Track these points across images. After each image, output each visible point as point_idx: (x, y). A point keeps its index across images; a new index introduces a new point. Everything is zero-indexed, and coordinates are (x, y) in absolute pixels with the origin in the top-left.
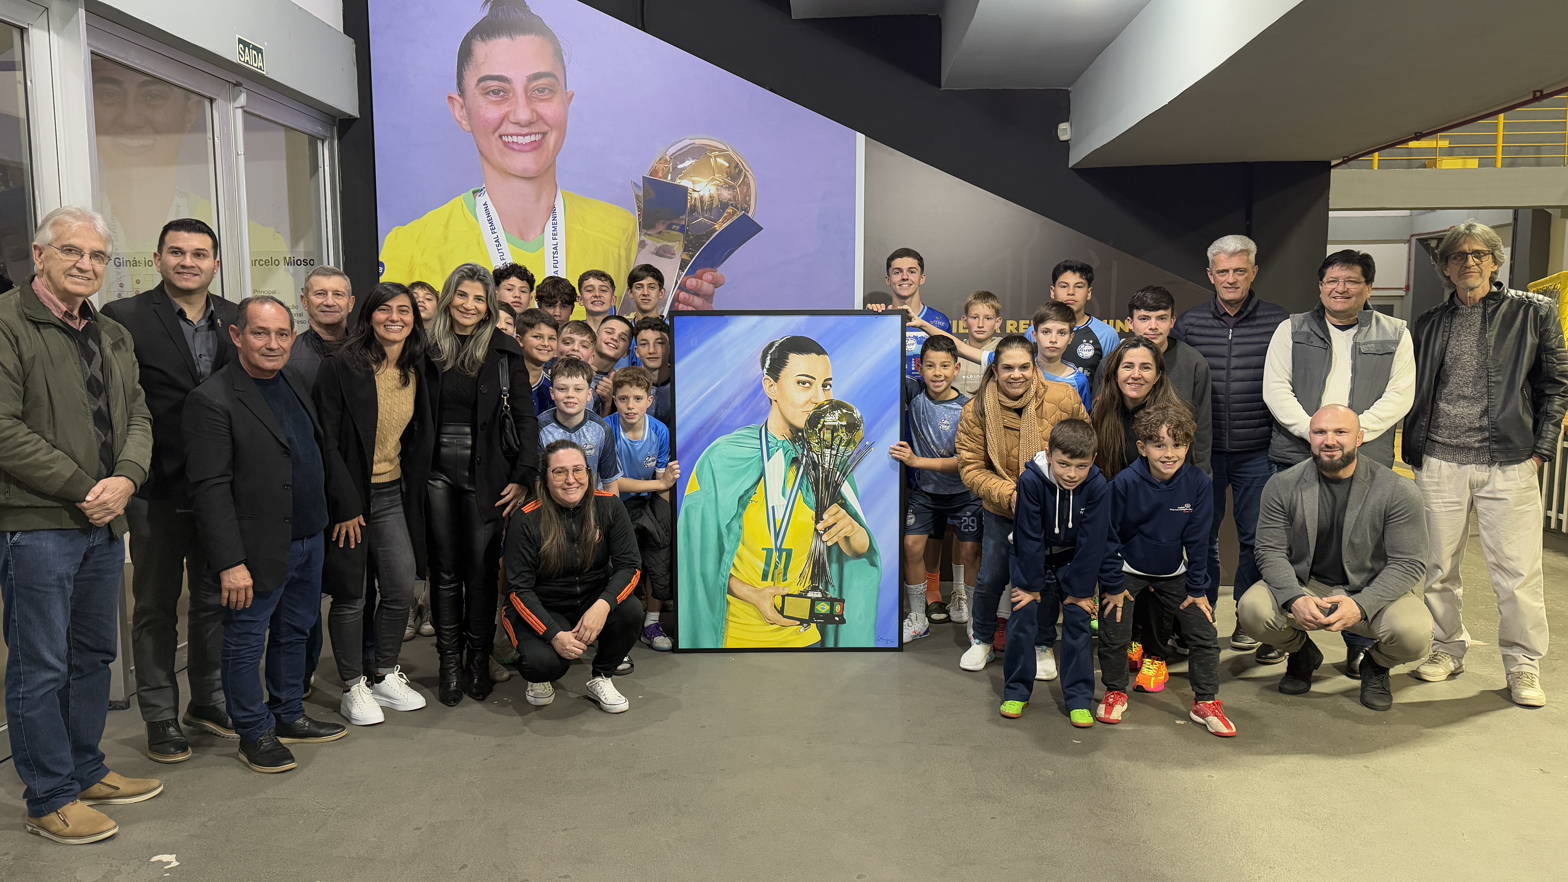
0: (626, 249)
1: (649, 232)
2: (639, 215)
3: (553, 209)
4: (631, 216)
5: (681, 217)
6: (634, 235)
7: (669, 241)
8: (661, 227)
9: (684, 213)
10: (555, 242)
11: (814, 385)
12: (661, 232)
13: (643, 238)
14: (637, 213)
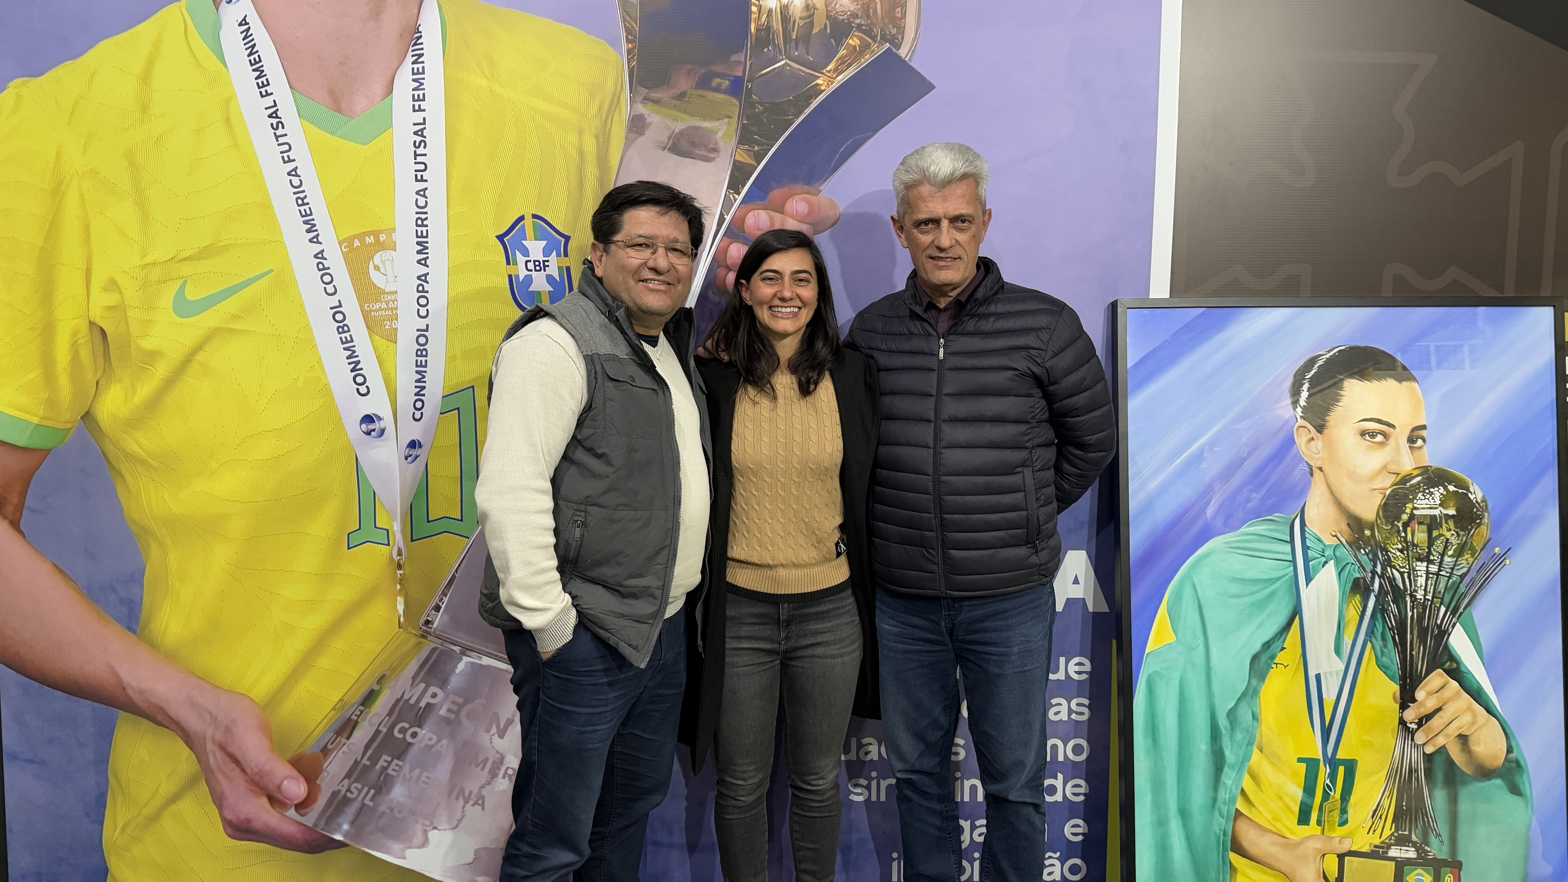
0: (597, 137)
1: (655, 95)
2: (629, 52)
3: (414, 36)
4: (611, 54)
5: (734, 58)
6: (615, 101)
7: (704, 118)
8: (684, 83)
9: (739, 47)
10: (419, 117)
11: (1392, 441)
12: (681, 96)
13: (640, 108)
14: (624, 46)
